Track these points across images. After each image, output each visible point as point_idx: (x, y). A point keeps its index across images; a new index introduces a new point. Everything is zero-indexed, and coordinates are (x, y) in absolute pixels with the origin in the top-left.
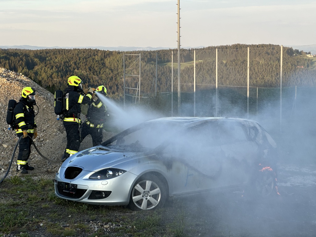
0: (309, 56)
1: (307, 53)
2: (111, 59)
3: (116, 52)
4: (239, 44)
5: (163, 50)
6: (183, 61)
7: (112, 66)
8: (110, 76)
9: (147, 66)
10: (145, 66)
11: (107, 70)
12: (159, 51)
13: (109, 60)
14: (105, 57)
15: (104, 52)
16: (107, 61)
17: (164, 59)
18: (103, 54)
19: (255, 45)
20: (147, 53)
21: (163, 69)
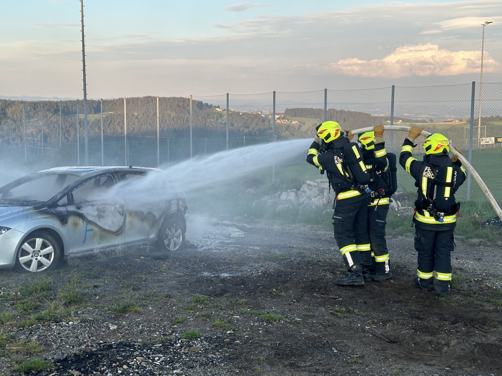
0: (218, 109)
1: (216, 107)
2: (14, 109)
3: (18, 101)
4: (150, 97)
5: (70, 101)
6: (93, 112)
7: (15, 116)
8: (13, 127)
9: (53, 117)
10: (52, 116)
11: (9, 120)
12: (66, 102)
13: (11, 109)
14: (6, 107)
15: (5, 101)
16: (9, 111)
17: (72, 110)
18: (4, 104)
19: (166, 98)
20: (53, 104)
21: (71, 121)
